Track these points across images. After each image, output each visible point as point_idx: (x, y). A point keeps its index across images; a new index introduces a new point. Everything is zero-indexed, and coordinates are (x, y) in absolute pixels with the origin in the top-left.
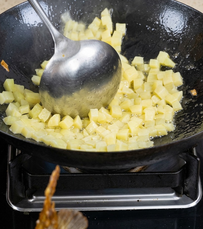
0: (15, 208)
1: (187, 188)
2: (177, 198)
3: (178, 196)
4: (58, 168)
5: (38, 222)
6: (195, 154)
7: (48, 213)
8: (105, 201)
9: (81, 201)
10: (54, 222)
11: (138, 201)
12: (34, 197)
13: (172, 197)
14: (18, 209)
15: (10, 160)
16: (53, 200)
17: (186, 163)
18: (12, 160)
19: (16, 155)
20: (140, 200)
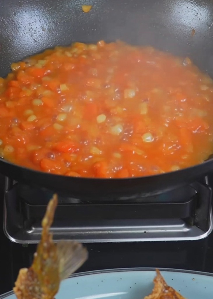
0: (13, 240)
1: (197, 219)
2: (187, 230)
3: (188, 228)
4: (55, 197)
5: (36, 254)
6: (207, 183)
7: (45, 244)
8: (109, 232)
9: (83, 233)
10: (52, 254)
11: (145, 232)
12: (33, 228)
13: (181, 228)
14: (16, 241)
15: (7, 189)
16: (50, 231)
17: (196, 192)
18: (9, 190)
19: (14, 184)
20: (147, 231)
